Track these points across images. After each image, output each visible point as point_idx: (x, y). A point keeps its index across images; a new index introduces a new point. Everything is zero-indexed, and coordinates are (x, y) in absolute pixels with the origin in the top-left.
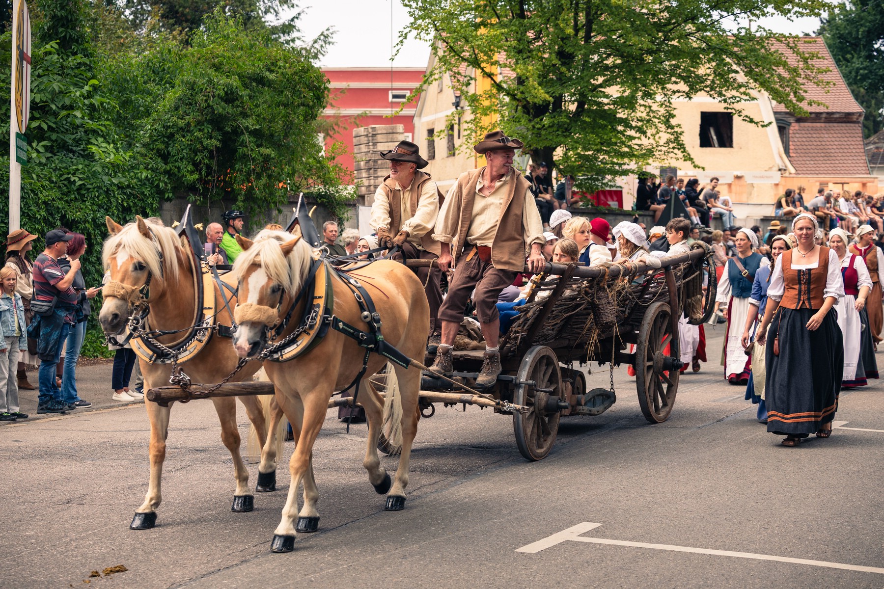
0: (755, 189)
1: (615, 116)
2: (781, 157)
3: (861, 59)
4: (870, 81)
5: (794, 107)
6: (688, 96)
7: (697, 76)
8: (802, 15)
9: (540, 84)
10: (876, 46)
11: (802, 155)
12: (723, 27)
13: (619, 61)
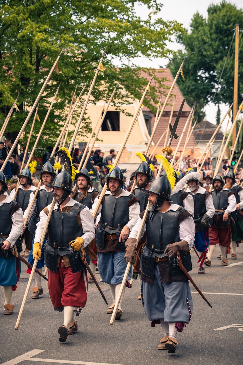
0: (132, 155)
1: (53, 114)
2: (147, 136)
3: (190, 81)
4: (196, 93)
5: (153, 108)
6: (94, 103)
7: (99, 91)
8: (157, 57)
9: (11, 95)
10: (199, 74)
11: (158, 135)
12: (113, 64)
13: (55, 83)
